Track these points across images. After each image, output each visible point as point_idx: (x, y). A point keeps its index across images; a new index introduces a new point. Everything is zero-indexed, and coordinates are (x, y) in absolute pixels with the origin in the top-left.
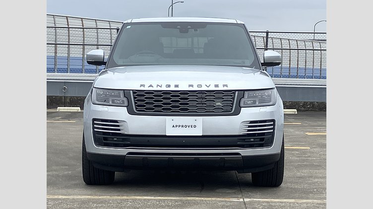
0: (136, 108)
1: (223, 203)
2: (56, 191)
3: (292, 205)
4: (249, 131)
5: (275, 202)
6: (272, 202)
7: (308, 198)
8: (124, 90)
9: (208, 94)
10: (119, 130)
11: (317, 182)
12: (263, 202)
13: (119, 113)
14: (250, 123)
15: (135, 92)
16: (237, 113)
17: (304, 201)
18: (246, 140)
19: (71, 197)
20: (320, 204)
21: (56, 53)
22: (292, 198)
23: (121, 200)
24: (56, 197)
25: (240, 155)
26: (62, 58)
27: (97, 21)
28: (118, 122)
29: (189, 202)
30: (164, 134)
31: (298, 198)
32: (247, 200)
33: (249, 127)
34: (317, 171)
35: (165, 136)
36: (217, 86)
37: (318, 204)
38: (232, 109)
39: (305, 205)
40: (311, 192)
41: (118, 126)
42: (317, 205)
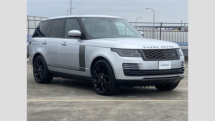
0: (146, 58)
1: (135, 102)
3: (167, 102)
6: (157, 101)
8: (137, 49)
9: (169, 50)
10: (139, 68)
12: (153, 101)
13: (138, 60)
15: (143, 50)
25: (180, 77)
28: (138, 65)
30: (158, 69)
32: (145, 101)
33: (182, 64)
35: (159, 70)
38: (178, 57)
41: (138, 66)
42: (179, 103)
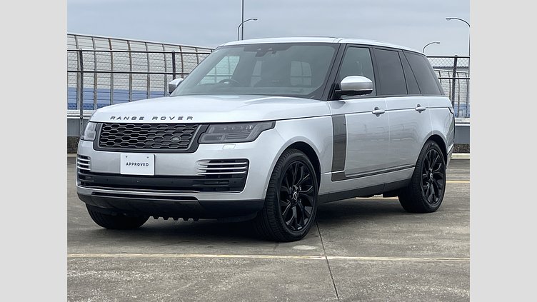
0: (100, 143)
2: (99, 249)
3: (384, 263)
4: (208, 171)
5: (365, 260)
6: (361, 260)
7: (405, 256)
9: (168, 127)
11: (416, 238)
14: (210, 162)
15: (104, 125)
16: (193, 150)
17: (400, 259)
18: (205, 183)
19: (116, 256)
20: (419, 262)
21: (95, 85)
22: (386, 256)
23: (177, 258)
24: (98, 255)
25: (197, 199)
26: (104, 91)
27: (148, 44)
29: (259, 262)
30: (118, 173)
31: (392, 256)
32: (330, 258)
33: (209, 166)
34: (418, 225)
35: (119, 175)
36: (180, 118)
37: (416, 262)
38: (188, 145)
39: (401, 263)
40: (409, 249)
